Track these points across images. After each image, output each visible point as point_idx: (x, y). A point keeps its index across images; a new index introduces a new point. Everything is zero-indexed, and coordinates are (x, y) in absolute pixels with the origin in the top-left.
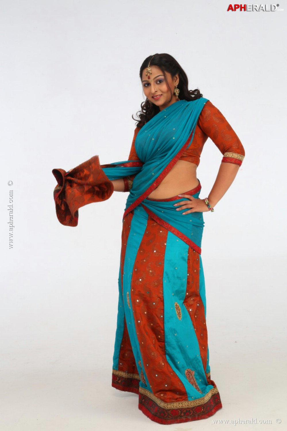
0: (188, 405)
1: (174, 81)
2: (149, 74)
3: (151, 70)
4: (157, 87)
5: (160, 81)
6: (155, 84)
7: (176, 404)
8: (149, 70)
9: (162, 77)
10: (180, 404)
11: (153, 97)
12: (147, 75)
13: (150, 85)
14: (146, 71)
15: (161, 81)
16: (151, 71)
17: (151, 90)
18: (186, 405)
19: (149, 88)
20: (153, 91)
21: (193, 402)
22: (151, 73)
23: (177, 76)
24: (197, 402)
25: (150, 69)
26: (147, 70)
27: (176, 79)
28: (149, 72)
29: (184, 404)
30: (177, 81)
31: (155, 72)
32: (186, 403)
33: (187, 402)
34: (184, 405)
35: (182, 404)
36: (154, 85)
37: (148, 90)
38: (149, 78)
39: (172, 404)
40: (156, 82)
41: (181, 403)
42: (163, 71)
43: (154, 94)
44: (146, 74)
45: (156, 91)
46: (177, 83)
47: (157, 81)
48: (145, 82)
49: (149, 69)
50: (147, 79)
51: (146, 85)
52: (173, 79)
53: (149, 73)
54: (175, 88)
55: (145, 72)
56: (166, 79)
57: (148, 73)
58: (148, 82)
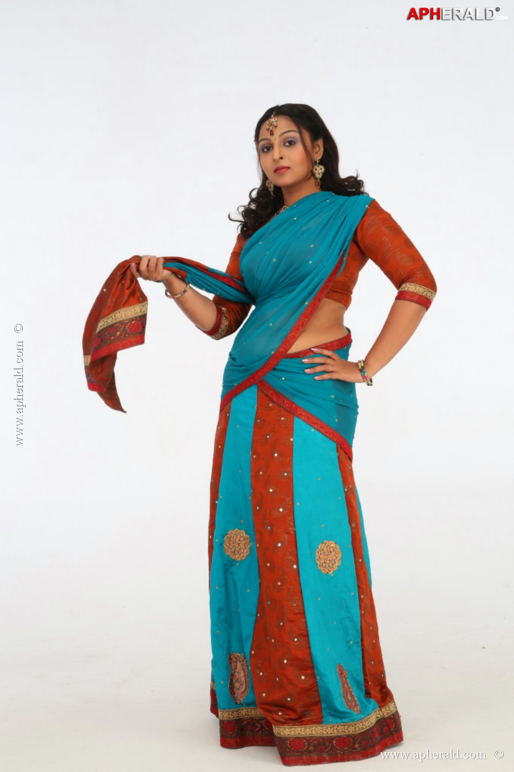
1: (315, 151)
2: (271, 128)
7: (300, 729)
11: (276, 171)
12: (268, 130)
13: (271, 149)
14: (268, 123)
15: (292, 141)
16: (276, 123)
20: (277, 156)
22: (276, 127)
23: (320, 143)
25: (275, 120)
27: (318, 148)
28: (273, 124)
30: (319, 153)
36: (279, 147)
40: (284, 143)
42: (297, 125)
44: (267, 127)
54: (315, 163)
58: (269, 142)
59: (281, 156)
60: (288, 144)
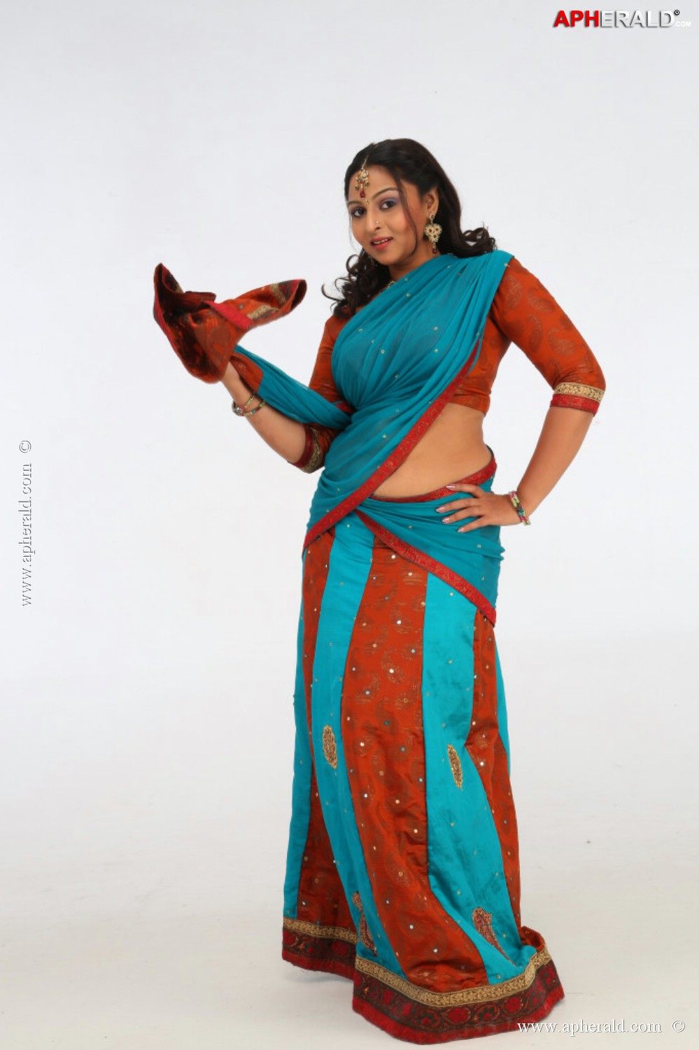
0: (489, 994)
1: (426, 206)
2: (362, 185)
3: (368, 176)
4: (383, 216)
5: (391, 204)
6: (377, 209)
7: (461, 994)
8: (364, 175)
9: (395, 194)
10: (471, 993)
11: (372, 244)
13: (364, 212)
15: (392, 202)
16: (367, 179)
17: (366, 224)
18: (485, 995)
19: (363, 220)
20: (372, 226)
21: (501, 988)
22: (368, 184)
23: (433, 193)
24: (508, 987)
25: (365, 173)
26: (359, 176)
27: (430, 200)
28: (364, 180)
29: (481, 993)
30: (433, 206)
31: (378, 180)
32: (485, 990)
33: (487, 989)
34: (479, 995)
35: (475, 994)
36: (374, 211)
37: (360, 226)
38: (363, 195)
40: (380, 206)
41: (473, 992)
42: (397, 180)
43: (373, 234)
44: (357, 186)
45: (378, 228)
46: (434, 209)
47: (382, 204)
48: (354, 205)
49: (363, 173)
50: (359, 198)
51: (357, 214)
52: (422, 201)
53: (363, 183)
54: (428, 222)
55: (355, 178)
56: (403, 199)
57: (361, 183)
58: (360, 205)
59: (377, 226)
60: (385, 206)
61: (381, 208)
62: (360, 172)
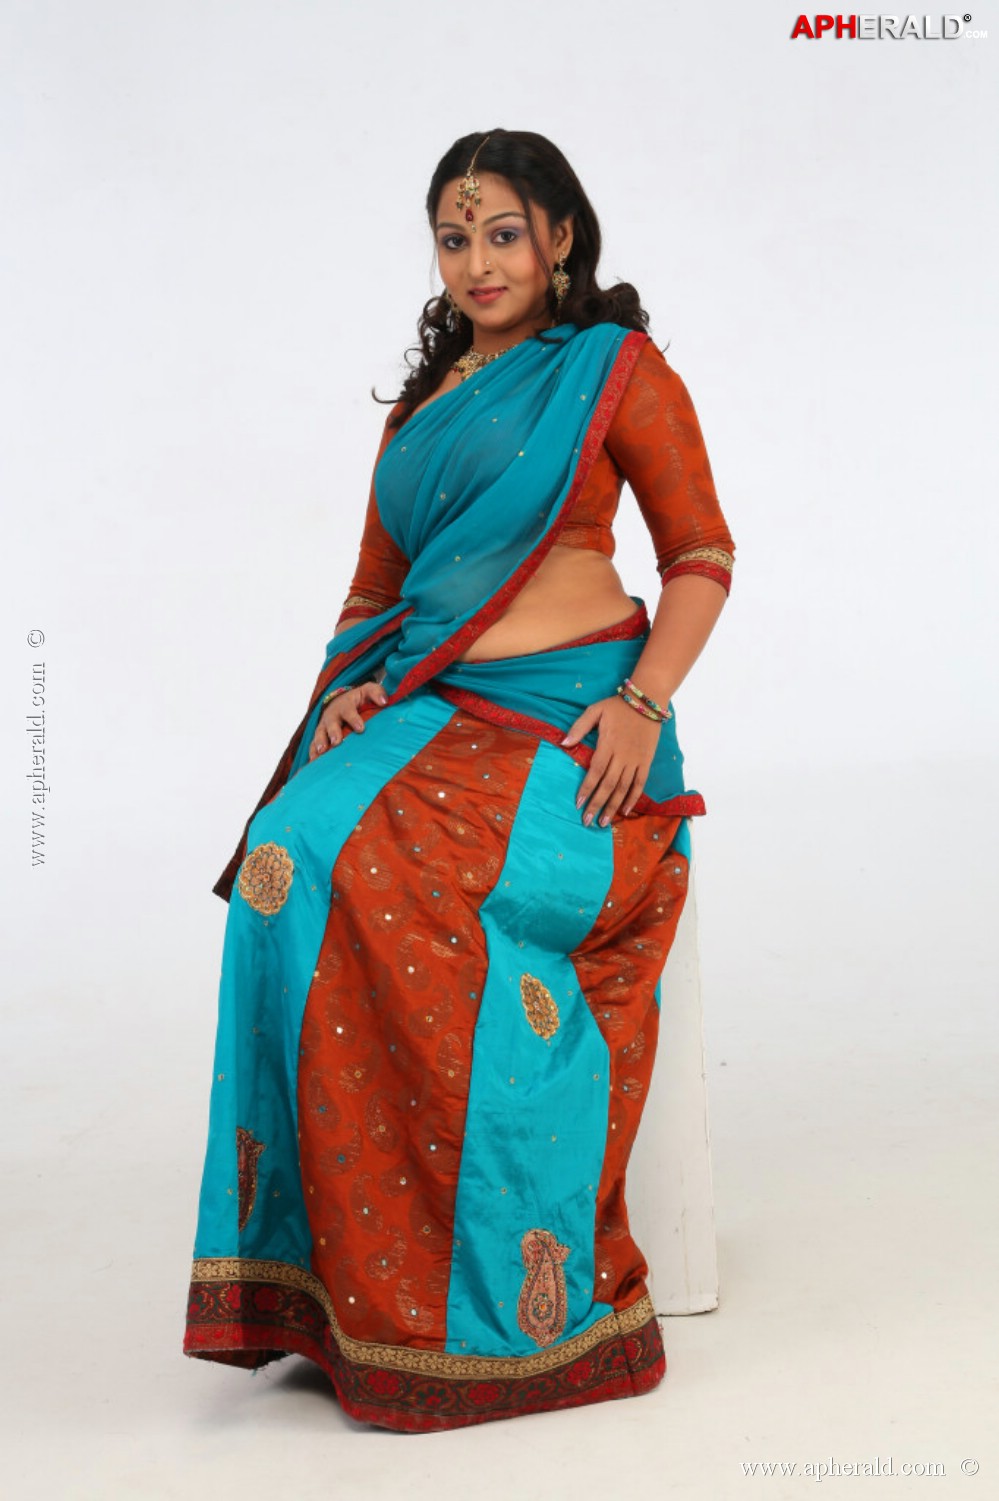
0: (440, 1366)
1: (556, 242)
2: (468, 201)
3: (478, 189)
4: (496, 255)
5: (508, 236)
6: (488, 241)
7: (394, 1352)
8: (473, 185)
9: (518, 222)
10: (411, 1357)
11: (472, 293)
12: (460, 206)
13: (464, 243)
14: (459, 189)
15: (511, 234)
16: (477, 192)
17: (468, 263)
18: (434, 1367)
19: (463, 255)
20: (477, 268)
21: (463, 1363)
22: (478, 200)
23: (566, 224)
24: (479, 1366)
25: (474, 182)
26: (462, 186)
27: (561, 234)
28: (472, 193)
29: (426, 1361)
30: (563, 244)
31: (493, 197)
32: (435, 1357)
33: (439, 1357)
34: (422, 1364)
35: (417, 1359)
36: (484, 247)
37: (455, 263)
38: (470, 216)
39: (378, 1350)
40: (492, 236)
41: (415, 1356)
42: (523, 197)
43: (477, 281)
44: (459, 201)
45: (488, 273)
47: (496, 236)
48: (448, 230)
49: (470, 183)
50: (460, 220)
51: (451, 244)
52: (552, 235)
53: (470, 197)
55: (453, 191)
56: (530, 230)
57: (468, 197)
58: (460, 232)
59: (487, 269)
60: (500, 239)
61: (493, 241)
62: (465, 180)
